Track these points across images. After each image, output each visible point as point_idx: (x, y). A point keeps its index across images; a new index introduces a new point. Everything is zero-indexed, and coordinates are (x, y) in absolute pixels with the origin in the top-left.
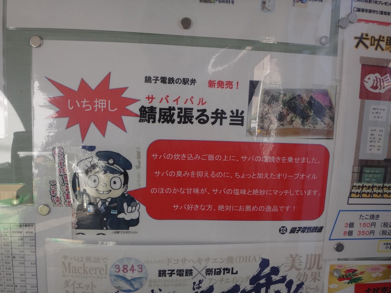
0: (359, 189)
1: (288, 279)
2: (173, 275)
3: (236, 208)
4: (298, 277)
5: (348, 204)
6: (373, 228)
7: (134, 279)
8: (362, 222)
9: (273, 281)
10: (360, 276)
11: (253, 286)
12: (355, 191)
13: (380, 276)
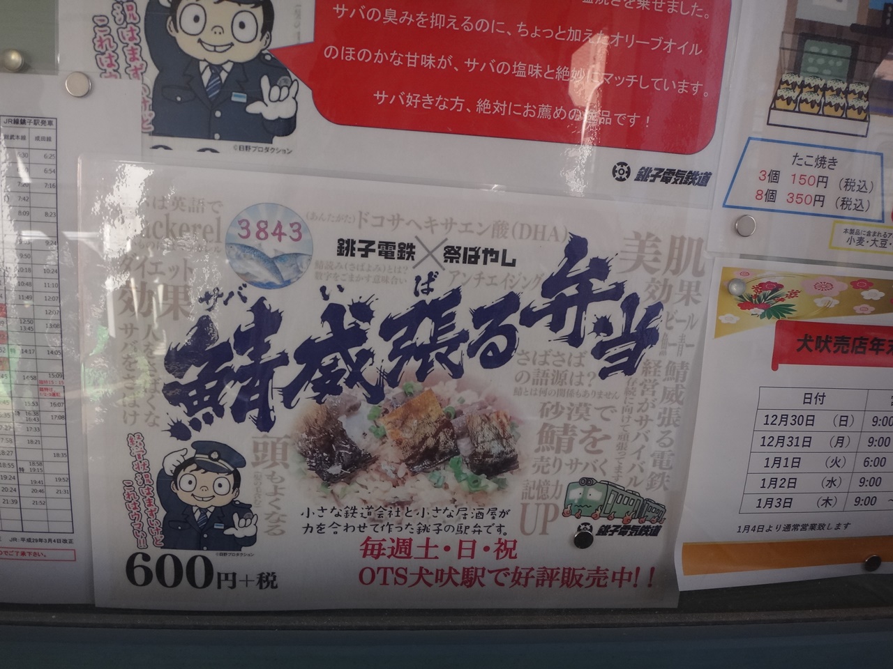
0: (793, 88)
1: (627, 292)
2: (370, 254)
3: (518, 109)
4: (650, 290)
5: (768, 124)
6: (820, 190)
7: (282, 257)
8: (799, 171)
9: (594, 292)
10: (788, 301)
11: (548, 300)
12: (786, 94)
13: (832, 306)
